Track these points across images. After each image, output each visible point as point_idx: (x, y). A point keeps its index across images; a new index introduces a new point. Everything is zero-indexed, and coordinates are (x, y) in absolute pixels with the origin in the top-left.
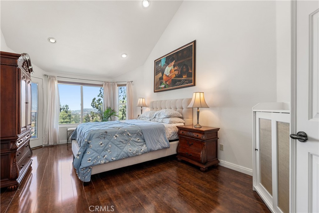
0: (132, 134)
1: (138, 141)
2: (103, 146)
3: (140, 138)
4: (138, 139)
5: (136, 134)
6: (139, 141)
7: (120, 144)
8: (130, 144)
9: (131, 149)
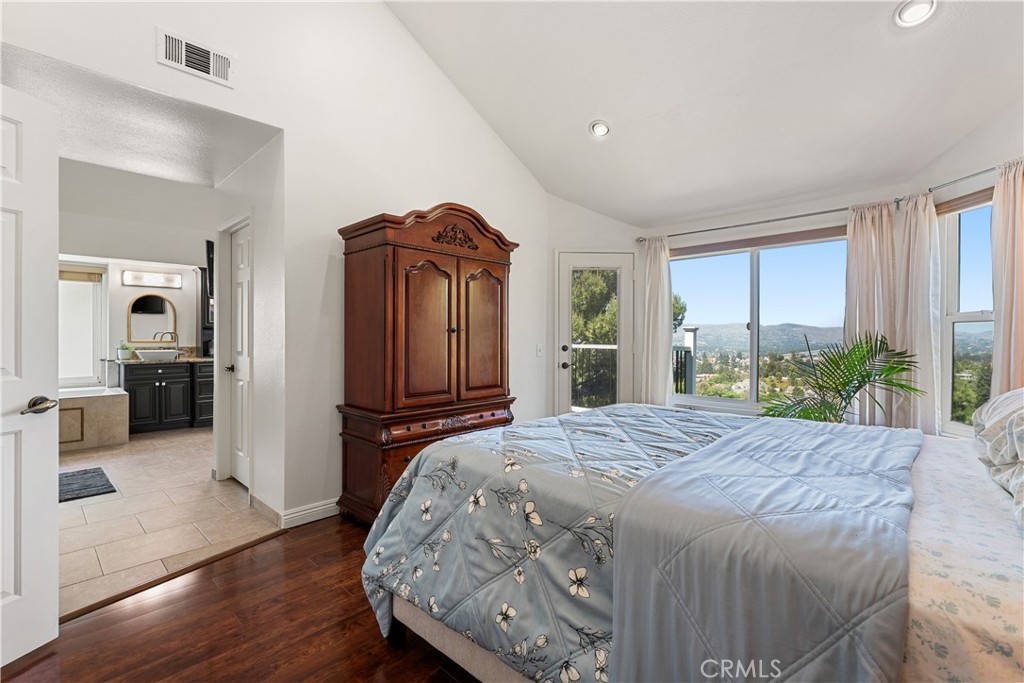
0: (548, 520)
1: (573, 590)
2: (427, 522)
3: (592, 576)
4: (582, 572)
5: (568, 536)
6: (584, 593)
7: (476, 549)
8: (522, 578)
9: (512, 613)
